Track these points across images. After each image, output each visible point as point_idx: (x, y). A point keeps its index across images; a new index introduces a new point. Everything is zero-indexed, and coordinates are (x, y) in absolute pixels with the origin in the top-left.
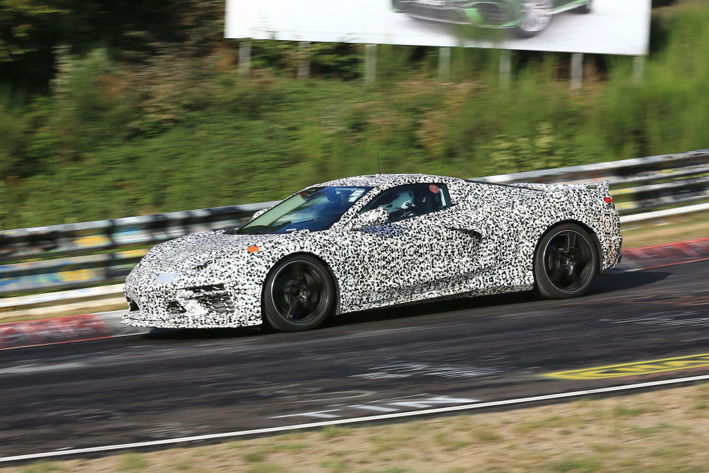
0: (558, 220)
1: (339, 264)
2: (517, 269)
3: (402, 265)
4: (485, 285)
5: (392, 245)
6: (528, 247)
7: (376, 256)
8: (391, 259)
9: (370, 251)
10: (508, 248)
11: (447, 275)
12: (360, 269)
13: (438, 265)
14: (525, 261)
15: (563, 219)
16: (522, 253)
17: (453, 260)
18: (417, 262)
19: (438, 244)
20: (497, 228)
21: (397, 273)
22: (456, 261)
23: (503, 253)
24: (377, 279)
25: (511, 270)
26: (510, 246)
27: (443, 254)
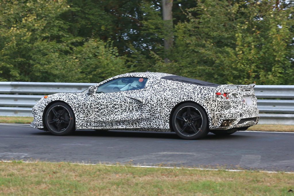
0: (183, 100)
1: (76, 107)
2: (161, 121)
3: (107, 112)
4: (147, 126)
5: (101, 103)
6: (167, 111)
7: (94, 106)
8: (101, 108)
9: (90, 104)
10: (156, 111)
11: (126, 119)
12: (86, 111)
13: (124, 114)
14: (165, 118)
15: (186, 100)
16: (164, 114)
17: (132, 113)
18: (114, 111)
19: (125, 105)
20: (151, 101)
21: (104, 115)
22: (134, 113)
23: (154, 113)
24: (94, 116)
25: (159, 121)
26: (157, 110)
27: (127, 109)
